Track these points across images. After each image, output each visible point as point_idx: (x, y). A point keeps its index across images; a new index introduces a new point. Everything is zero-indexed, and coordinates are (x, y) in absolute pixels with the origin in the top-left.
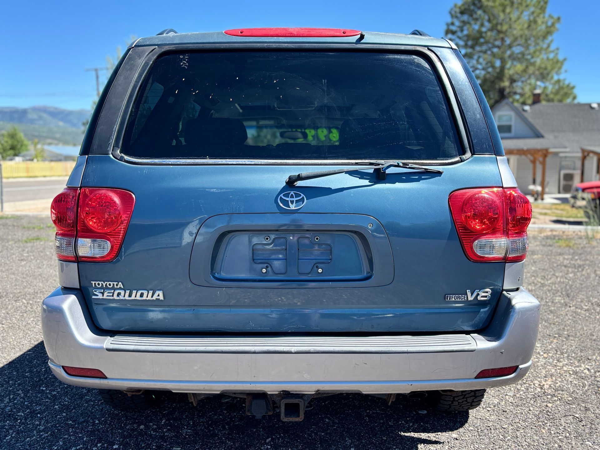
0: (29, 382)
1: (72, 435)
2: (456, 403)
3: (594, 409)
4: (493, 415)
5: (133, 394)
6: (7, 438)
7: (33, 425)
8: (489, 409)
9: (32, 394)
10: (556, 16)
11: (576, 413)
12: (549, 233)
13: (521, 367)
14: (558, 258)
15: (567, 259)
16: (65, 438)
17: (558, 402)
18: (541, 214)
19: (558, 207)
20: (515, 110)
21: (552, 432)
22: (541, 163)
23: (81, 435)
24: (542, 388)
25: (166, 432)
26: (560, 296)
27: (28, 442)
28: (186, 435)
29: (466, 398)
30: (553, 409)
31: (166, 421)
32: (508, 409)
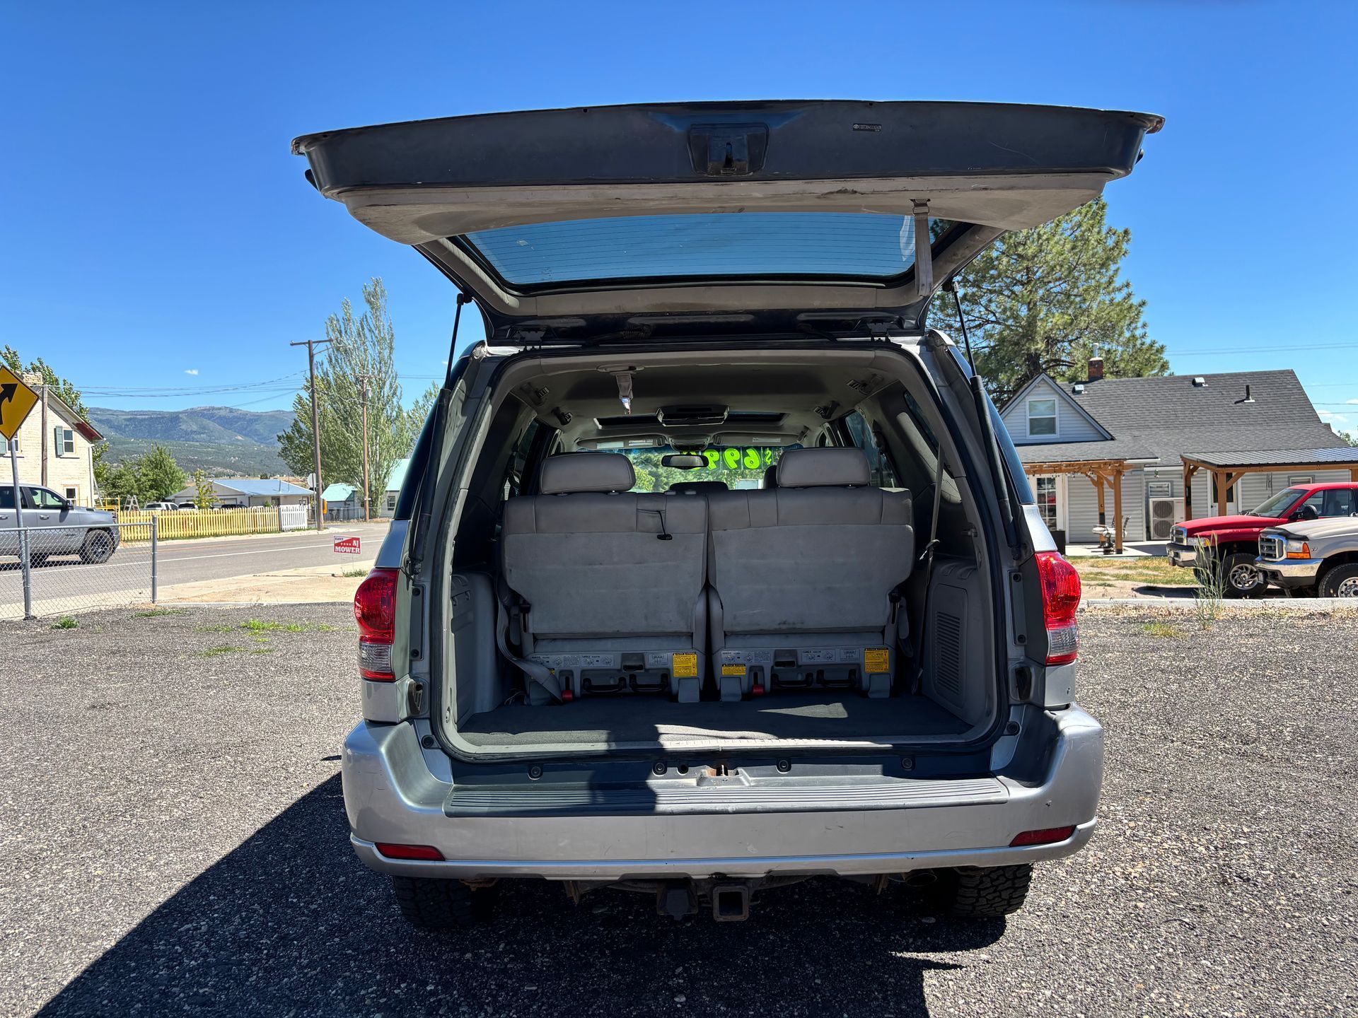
0: (268, 891)
1: (356, 972)
2: (983, 901)
3: (1215, 910)
4: (1047, 923)
5: (481, 886)
6: (250, 980)
7: (289, 958)
8: (1039, 913)
9: (276, 909)
10: (1120, 231)
11: (1185, 917)
12: (1134, 614)
13: (1079, 827)
14: (1149, 655)
15: (1166, 658)
16: (345, 977)
17: (1155, 900)
18: (1117, 577)
19: (1147, 563)
20: (1059, 391)
21: (1146, 947)
22: (1111, 486)
23: (370, 971)
24: (1127, 879)
25: (509, 963)
26: (1156, 724)
27: (286, 984)
28: (542, 966)
29: (1000, 892)
30: (1147, 911)
31: (506, 946)
32: (1071, 913)
